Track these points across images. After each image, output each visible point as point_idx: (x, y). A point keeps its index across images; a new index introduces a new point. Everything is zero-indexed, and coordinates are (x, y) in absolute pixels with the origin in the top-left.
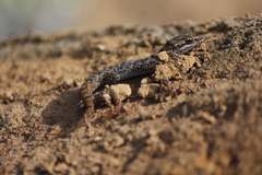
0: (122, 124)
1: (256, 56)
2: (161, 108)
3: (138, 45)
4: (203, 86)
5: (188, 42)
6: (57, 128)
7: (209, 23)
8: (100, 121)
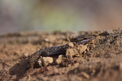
0: (45, 76)
1: (116, 48)
2: (65, 70)
3: (64, 40)
4: (88, 60)
5: (85, 39)
6: (15, 77)
7: (100, 31)
8: (35, 74)
